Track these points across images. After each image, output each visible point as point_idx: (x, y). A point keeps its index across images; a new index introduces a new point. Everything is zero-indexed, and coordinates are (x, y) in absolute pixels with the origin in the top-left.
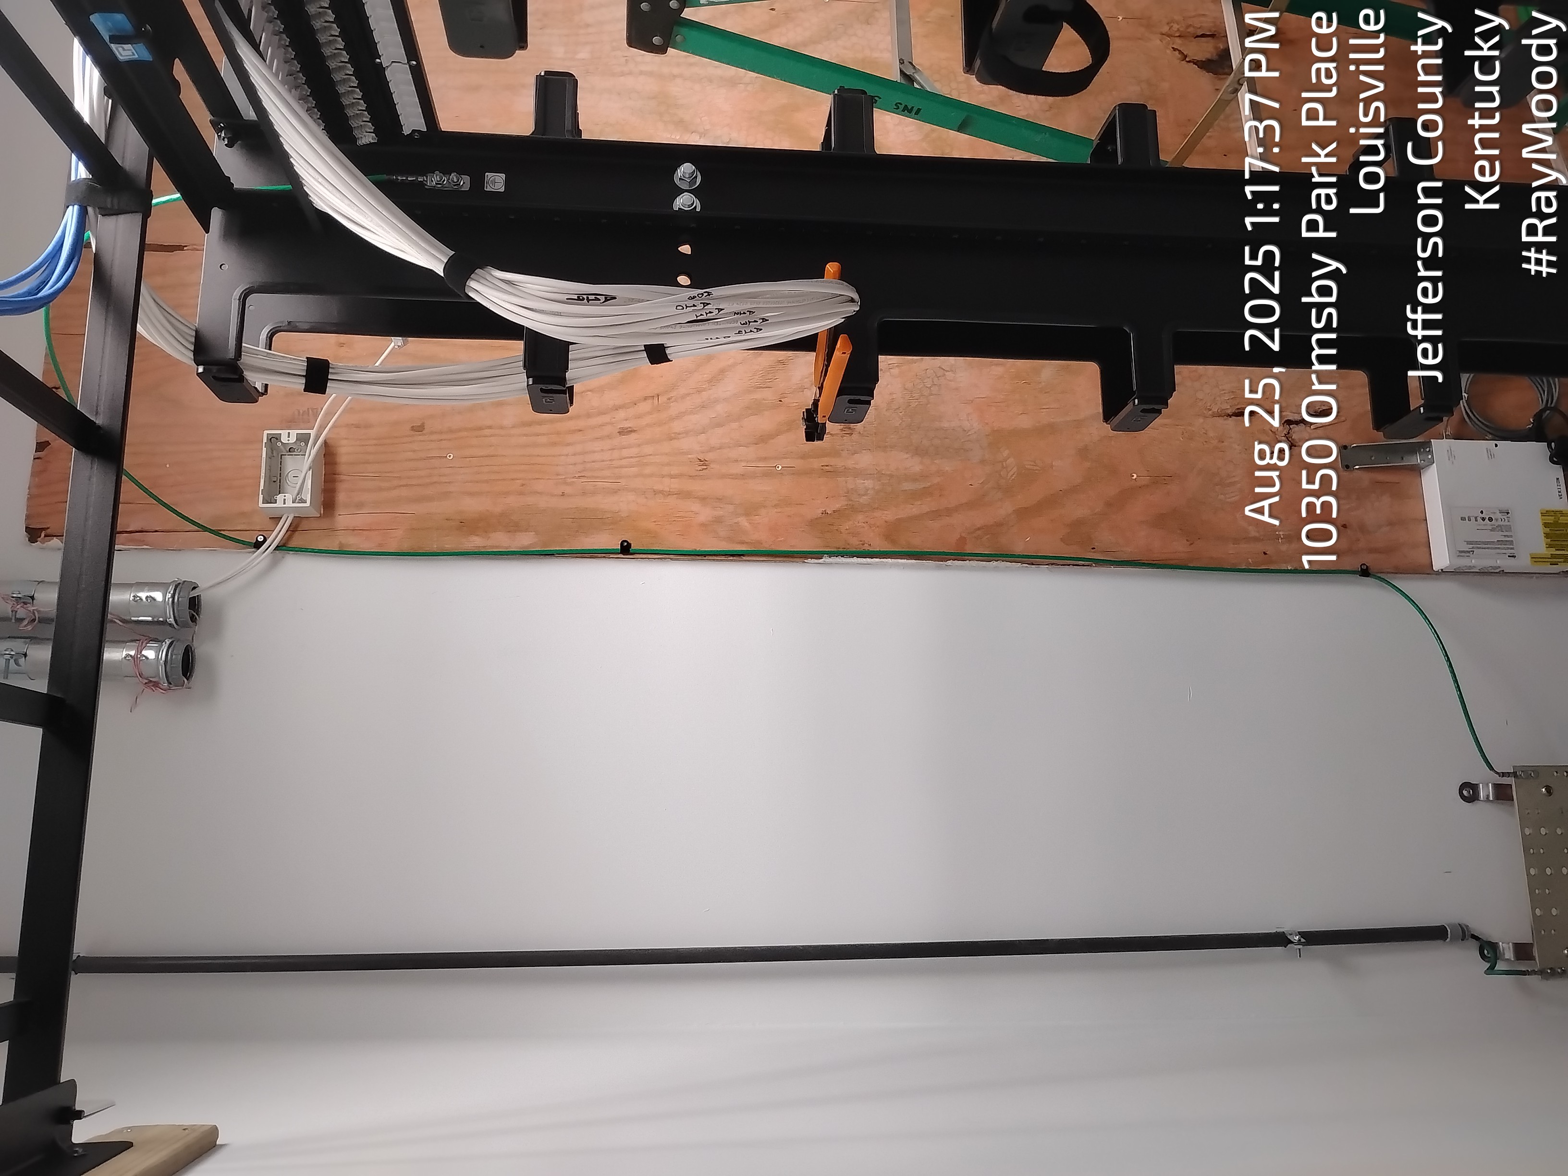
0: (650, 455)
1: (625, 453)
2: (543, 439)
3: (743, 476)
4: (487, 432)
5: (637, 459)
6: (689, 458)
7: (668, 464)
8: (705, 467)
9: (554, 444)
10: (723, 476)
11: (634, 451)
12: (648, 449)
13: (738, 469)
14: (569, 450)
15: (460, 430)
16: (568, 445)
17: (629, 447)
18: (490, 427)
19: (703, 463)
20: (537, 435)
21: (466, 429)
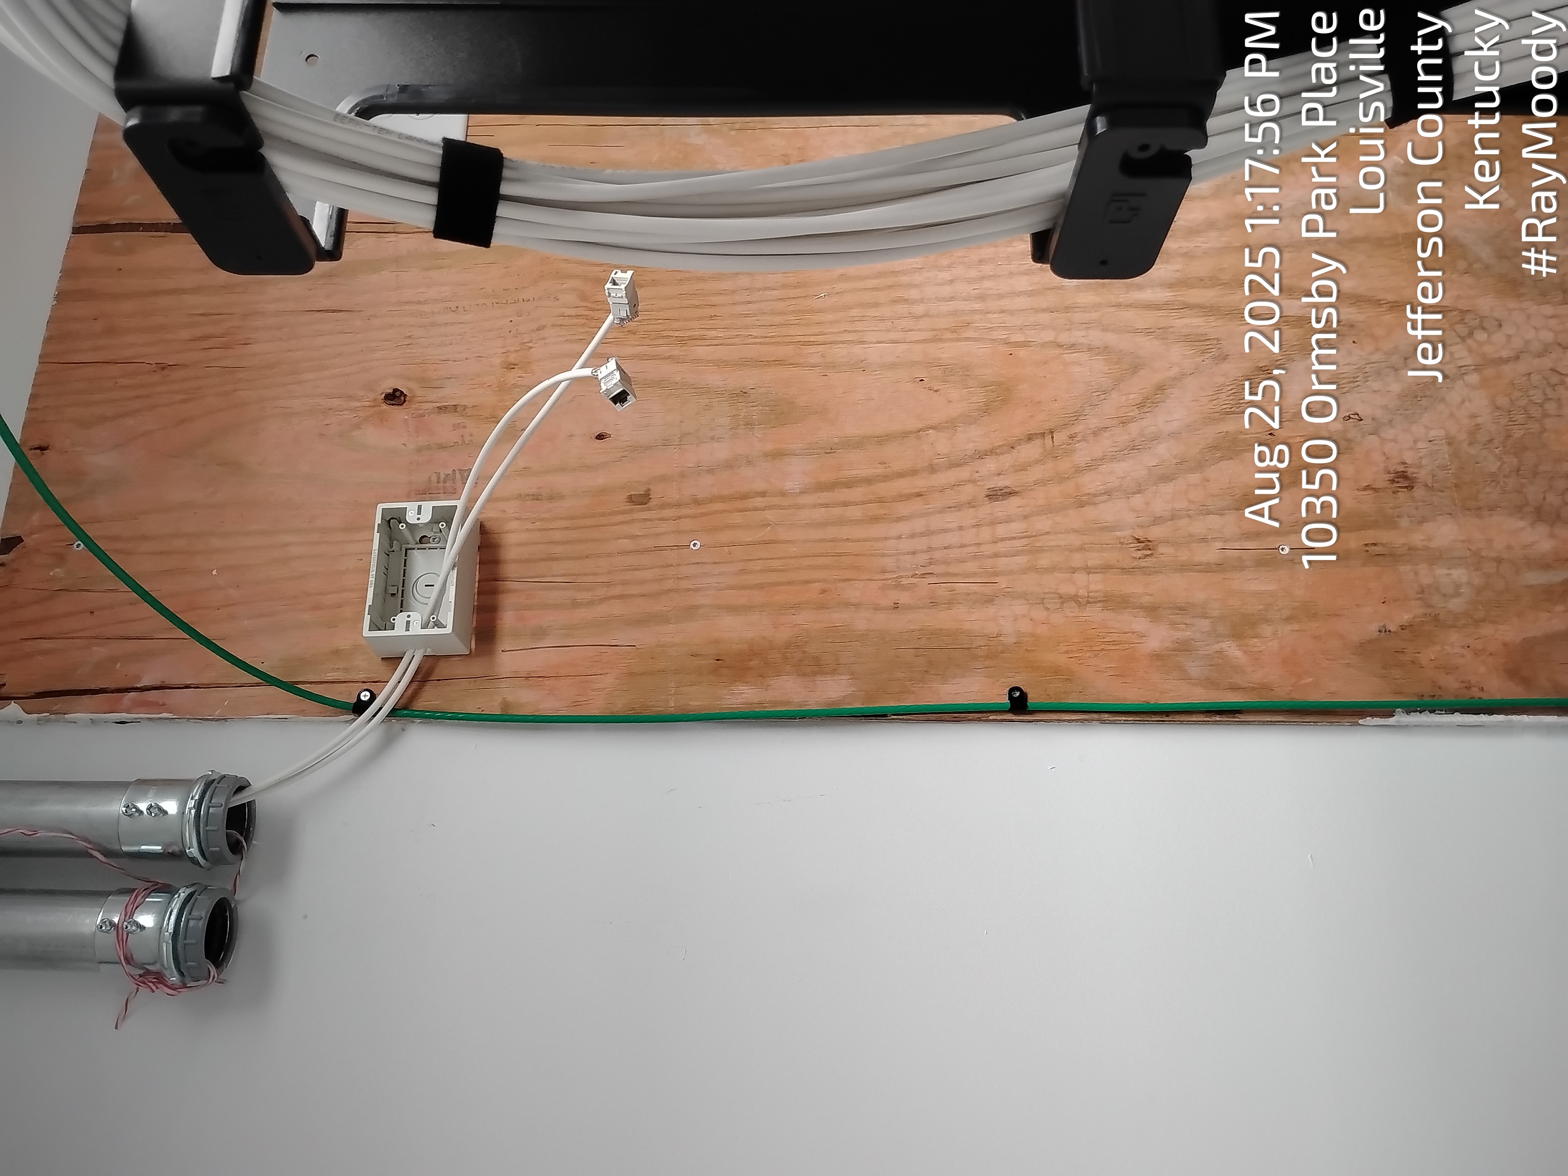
0: (1048, 533)
1: (1001, 530)
2: (855, 512)
3: (1220, 567)
4: (759, 502)
5: (1025, 542)
6: (1119, 538)
7: (1081, 549)
8: (1149, 552)
9: (875, 519)
10: (1183, 568)
11: (1017, 527)
12: (1042, 524)
13: (1210, 554)
14: (903, 528)
15: (712, 500)
16: (899, 519)
17: (1008, 520)
18: (763, 494)
19: (1145, 545)
20: (845, 504)
21: (722, 499)
